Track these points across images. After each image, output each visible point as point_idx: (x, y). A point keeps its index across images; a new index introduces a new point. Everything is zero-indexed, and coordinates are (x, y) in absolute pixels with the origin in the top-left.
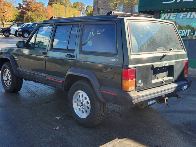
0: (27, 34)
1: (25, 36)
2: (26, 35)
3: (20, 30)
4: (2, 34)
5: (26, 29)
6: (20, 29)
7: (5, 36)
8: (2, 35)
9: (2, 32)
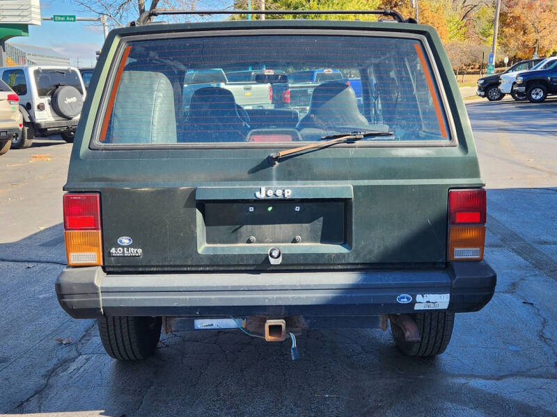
0: (539, 90)
1: (534, 96)
2: (537, 94)
3: (520, 80)
4: (483, 93)
5: (539, 77)
6: (522, 78)
7: (490, 100)
8: (484, 96)
9: (482, 89)
